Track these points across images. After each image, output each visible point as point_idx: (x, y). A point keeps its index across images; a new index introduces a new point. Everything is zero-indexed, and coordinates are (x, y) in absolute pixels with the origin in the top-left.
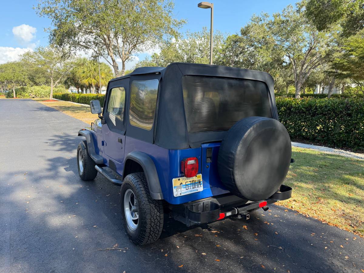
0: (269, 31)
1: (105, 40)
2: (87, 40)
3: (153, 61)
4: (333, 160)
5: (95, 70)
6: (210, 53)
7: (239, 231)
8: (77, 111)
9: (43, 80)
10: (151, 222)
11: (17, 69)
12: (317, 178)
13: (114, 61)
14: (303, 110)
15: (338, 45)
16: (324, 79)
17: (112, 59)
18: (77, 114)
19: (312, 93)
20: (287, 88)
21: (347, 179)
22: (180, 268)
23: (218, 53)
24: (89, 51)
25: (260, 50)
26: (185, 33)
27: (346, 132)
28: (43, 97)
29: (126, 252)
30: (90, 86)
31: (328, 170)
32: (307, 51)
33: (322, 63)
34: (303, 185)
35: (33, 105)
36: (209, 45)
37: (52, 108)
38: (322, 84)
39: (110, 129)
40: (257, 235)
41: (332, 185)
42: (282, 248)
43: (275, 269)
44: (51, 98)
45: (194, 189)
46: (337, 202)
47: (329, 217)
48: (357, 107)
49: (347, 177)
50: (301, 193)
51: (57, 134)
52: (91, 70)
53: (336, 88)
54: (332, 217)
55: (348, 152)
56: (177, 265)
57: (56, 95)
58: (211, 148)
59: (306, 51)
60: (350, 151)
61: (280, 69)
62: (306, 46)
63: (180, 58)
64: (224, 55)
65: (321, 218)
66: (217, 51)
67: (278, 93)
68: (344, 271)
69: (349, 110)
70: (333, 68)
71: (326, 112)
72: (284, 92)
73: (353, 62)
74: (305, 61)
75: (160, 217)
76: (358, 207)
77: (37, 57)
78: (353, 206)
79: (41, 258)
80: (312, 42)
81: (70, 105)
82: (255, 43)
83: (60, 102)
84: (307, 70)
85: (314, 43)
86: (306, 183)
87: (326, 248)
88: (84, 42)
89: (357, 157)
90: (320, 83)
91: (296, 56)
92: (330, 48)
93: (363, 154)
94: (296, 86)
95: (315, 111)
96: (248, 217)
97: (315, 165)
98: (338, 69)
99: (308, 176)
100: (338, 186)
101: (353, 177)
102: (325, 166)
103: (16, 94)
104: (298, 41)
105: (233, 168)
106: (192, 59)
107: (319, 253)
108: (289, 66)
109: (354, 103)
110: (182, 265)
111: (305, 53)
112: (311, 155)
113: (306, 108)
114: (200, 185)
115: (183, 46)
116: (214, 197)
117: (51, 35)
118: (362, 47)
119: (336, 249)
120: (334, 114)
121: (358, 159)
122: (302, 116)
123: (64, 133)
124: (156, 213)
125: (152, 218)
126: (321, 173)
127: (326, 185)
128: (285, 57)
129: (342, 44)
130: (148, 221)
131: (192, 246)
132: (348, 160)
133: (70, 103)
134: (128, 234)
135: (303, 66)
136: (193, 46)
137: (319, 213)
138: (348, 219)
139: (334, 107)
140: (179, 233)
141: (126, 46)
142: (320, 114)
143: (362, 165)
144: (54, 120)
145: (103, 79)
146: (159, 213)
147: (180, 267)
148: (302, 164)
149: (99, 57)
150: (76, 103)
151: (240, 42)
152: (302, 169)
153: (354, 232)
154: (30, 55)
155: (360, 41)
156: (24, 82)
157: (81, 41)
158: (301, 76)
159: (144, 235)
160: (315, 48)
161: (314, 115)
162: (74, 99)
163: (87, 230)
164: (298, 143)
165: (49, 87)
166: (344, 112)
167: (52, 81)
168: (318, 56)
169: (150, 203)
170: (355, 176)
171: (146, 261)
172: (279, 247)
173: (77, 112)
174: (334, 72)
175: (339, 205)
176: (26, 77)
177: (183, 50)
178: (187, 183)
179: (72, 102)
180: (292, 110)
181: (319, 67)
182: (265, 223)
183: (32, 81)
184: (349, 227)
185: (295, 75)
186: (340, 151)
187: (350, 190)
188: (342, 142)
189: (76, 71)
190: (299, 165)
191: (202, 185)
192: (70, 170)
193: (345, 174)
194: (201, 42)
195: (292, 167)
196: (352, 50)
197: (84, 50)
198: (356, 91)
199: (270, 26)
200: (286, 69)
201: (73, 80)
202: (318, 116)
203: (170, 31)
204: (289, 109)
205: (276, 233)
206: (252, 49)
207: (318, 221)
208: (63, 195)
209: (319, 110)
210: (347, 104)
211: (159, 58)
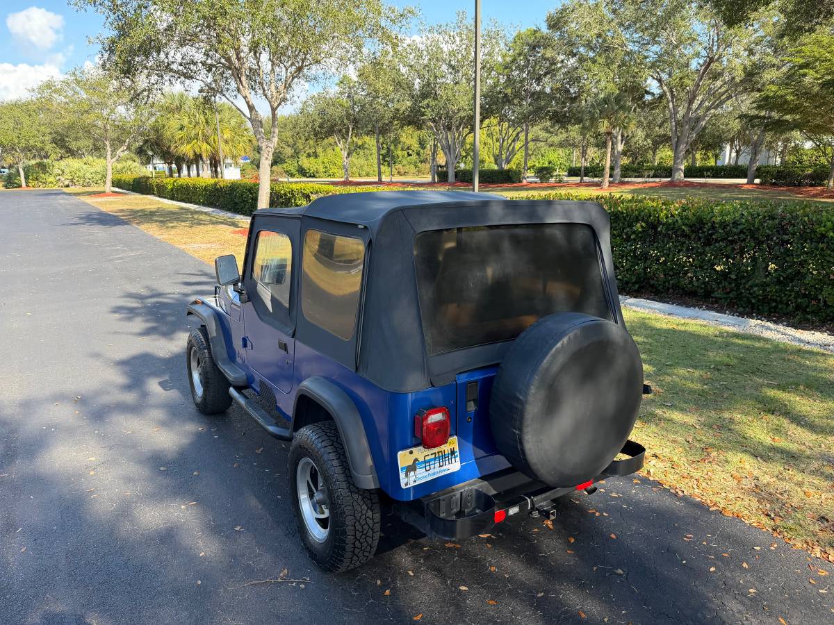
0: (612, 20)
1: (229, 59)
2: (188, 59)
3: (342, 93)
4: (745, 350)
5: (207, 122)
6: (475, 72)
7: (536, 533)
8: (171, 225)
9: (86, 143)
10: (356, 530)
11: (26, 121)
12: (706, 399)
13: (251, 108)
14: (684, 231)
15: (775, 52)
16: (739, 132)
17: (248, 103)
18: (173, 232)
19: (712, 163)
20: (654, 153)
21: (772, 400)
22: (417, 621)
23: (493, 73)
24: (192, 84)
25: (592, 66)
26: (416, 26)
27: (779, 282)
28: (90, 187)
29: (305, 588)
30: (198, 158)
31: (733, 376)
32: (701, 66)
33: (736, 96)
34: (677, 416)
35: (68, 207)
36: (473, 54)
37: (115, 216)
38: (736, 143)
39: (259, 316)
40: (573, 541)
41: (739, 416)
42: (622, 573)
43: (606, 620)
44: (108, 188)
45: (442, 468)
46: (746, 457)
47: (725, 494)
48: (804, 226)
49: (772, 393)
50: (671, 437)
51: (133, 291)
52: (198, 123)
53: (769, 150)
54: (732, 496)
55: (781, 327)
56: (410, 614)
57: (119, 181)
58: (476, 381)
59: (698, 66)
60: (785, 323)
61: (638, 110)
62: (698, 55)
63: (405, 86)
64: (508, 76)
65: (708, 499)
66: (491, 69)
67: (634, 164)
68: (745, 623)
69: (785, 232)
70: (759, 107)
71: (736, 237)
72: (648, 162)
73: (807, 94)
74: (697, 89)
75: (373, 519)
76: (789, 470)
77: (70, 93)
78: (778, 468)
79: (136, 604)
80: (713, 45)
81: (153, 207)
82: (581, 49)
83: (129, 197)
84: (701, 112)
85: (719, 48)
86: (682, 410)
87: (712, 569)
88: (181, 65)
89: (800, 341)
90: (732, 141)
91: (676, 79)
92: (755, 58)
93: (813, 332)
94: (676, 149)
95: (710, 232)
96: (553, 514)
97: (704, 364)
98: (771, 110)
99: (689, 394)
100: (751, 419)
101: (784, 395)
102: (728, 365)
103: (27, 178)
104: (680, 42)
105: (520, 430)
106: (433, 89)
107: (697, 583)
108: (660, 102)
109: (797, 216)
110: (420, 616)
111: (697, 70)
112: (699, 336)
113: (691, 227)
114: (453, 460)
115: (412, 57)
116: (483, 478)
117: (104, 48)
118: (830, 60)
119: (733, 571)
120: (752, 240)
121: (802, 345)
122: (683, 243)
123: (147, 287)
124: (364, 512)
125: (357, 524)
126: (716, 384)
127: (726, 415)
128: (650, 80)
129: (784, 49)
130: (350, 530)
131: (438, 570)
132: (779, 350)
133: (152, 200)
134: (308, 548)
135: (691, 102)
136: (436, 57)
137: (704, 484)
138: (763, 499)
139: (754, 226)
140: (412, 541)
141: (277, 69)
142: (723, 240)
143: (808, 362)
144: (123, 251)
145: (226, 142)
146: (372, 511)
147: (415, 619)
148: (678, 363)
149: (217, 97)
150: (169, 199)
151: (545, 48)
152: (676, 375)
153: (774, 530)
154: (53, 88)
155: (827, 41)
156: (42, 149)
157: (173, 62)
158: (687, 127)
159: (343, 556)
160: (719, 58)
161: (708, 242)
162: (161, 192)
163: (223, 536)
164: (670, 306)
165: (102, 160)
166: (775, 238)
167: (109, 149)
168: (727, 79)
169: (351, 492)
170: (789, 392)
171: (348, 607)
172: (617, 569)
173: (172, 227)
174: (764, 118)
175: (747, 467)
176: (48, 138)
177: (411, 66)
178: (427, 458)
179: (158, 199)
180: (659, 229)
181: (729, 102)
182: (591, 511)
183: (61, 148)
184: (765, 520)
185: (674, 124)
186: (763, 326)
187: (774, 427)
188: (769, 303)
189: (164, 125)
190: (670, 365)
191: (458, 459)
192: (171, 388)
193: (769, 386)
194: (453, 46)
195: (654, 369)
196: (806, 66)
197: (181, 82)
198: (814, 157)
199: (616, 7)
200: (653, 109)
201: (157, 144)
202: (717, 244)
203: (380, 33)
204: (654, 226)
205: (613, 536)
206: (572, 61)
207: (701, 506)
208: (162, 452)
209: (720, 231)
210: (783, 218)
211: (354, 86)
